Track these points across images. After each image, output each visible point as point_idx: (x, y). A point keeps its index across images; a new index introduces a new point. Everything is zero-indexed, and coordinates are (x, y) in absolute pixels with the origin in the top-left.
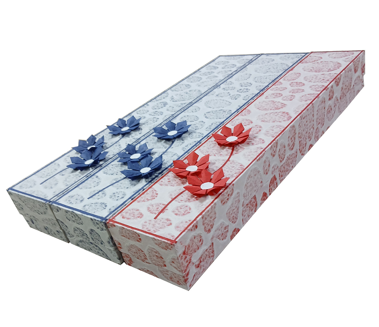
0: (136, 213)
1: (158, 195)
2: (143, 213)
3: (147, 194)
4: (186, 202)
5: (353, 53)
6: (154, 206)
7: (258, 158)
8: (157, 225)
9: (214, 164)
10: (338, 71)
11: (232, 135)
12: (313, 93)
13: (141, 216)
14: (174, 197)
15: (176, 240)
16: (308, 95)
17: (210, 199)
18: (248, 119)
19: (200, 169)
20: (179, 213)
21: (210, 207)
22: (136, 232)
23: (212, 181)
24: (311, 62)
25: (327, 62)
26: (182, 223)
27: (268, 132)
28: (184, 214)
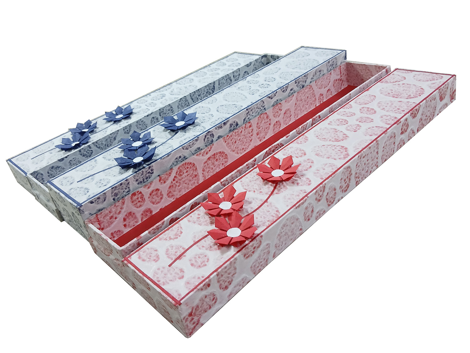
0: (154, 253)
1: (182, 234)
2: (160, 257)
3: (172, 230)
4: (207, 249)
5: (442, 77)
6: (174, 248)
7: (297, 205)
8: (169, 275)
9: (250, 203)
10: (417, 100)
11: (280, 168)
12: (381, 126)
13: (157, 259)
14: (197, 240)
15: (181, 302)
16: (375, 128)
17: (233, 250)
18: (302, 148)
19: (233, 208)
20: (195, 264)
21: (228, 263)
22: (145, 281)
23: (241, 226)
24: (392, 82)
25: (410, 85)
26: (194, 278)
27: (318, 170)
28: (200, 266)
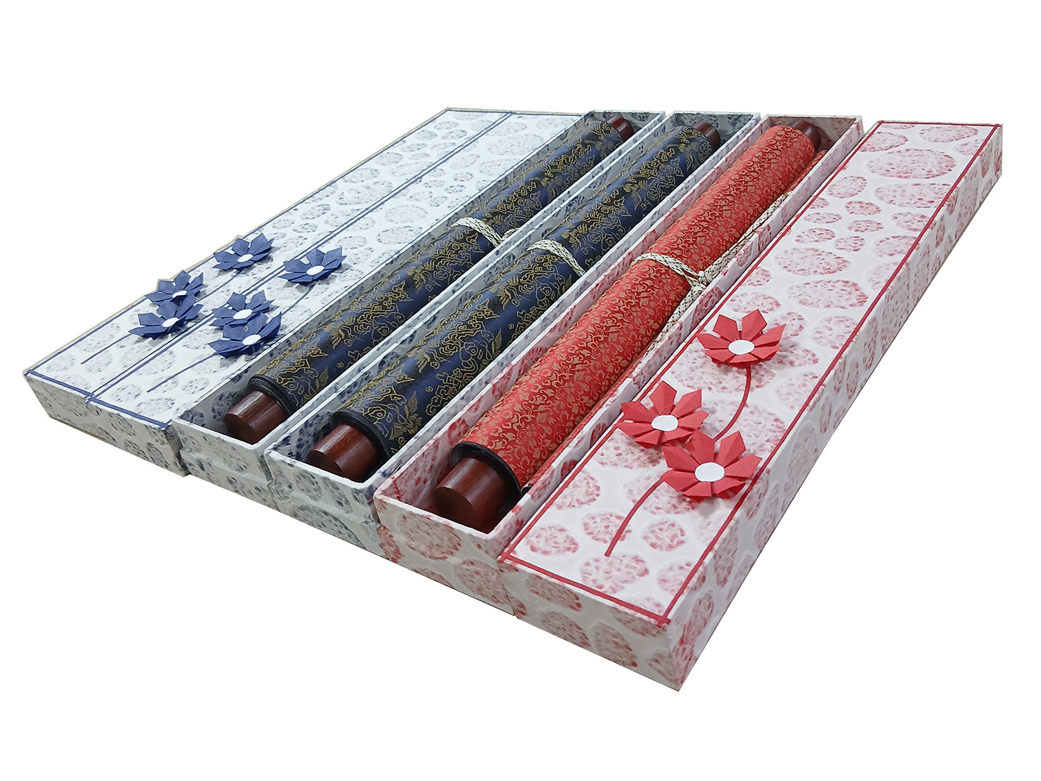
0: (561, 537)
1: (601, 490)
2: (577, 540)
3: (576, 486)
4: (668, 512)
5: (976, 130)
6: (598, 519)
7: (811, 404)
8: (615, 573)
9: (714, 412)
10: (950, 179)
11: (740, 336)
12: (903, 235)
13: (573, 546)
14: (639, 498)
15: (669, 617)
16: (892, 240)
17: (723, 509)
18: (767, 294)
19: (684, 426)
20: (659, 543)
21: (727, 531)
22: (569, 591)
23: (720, 457)
24: (883, 147)
25: (921, 150)
26: (671, 569)
27: (820, 333)
28: (671, 547)
